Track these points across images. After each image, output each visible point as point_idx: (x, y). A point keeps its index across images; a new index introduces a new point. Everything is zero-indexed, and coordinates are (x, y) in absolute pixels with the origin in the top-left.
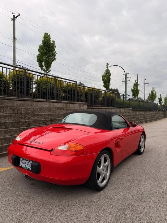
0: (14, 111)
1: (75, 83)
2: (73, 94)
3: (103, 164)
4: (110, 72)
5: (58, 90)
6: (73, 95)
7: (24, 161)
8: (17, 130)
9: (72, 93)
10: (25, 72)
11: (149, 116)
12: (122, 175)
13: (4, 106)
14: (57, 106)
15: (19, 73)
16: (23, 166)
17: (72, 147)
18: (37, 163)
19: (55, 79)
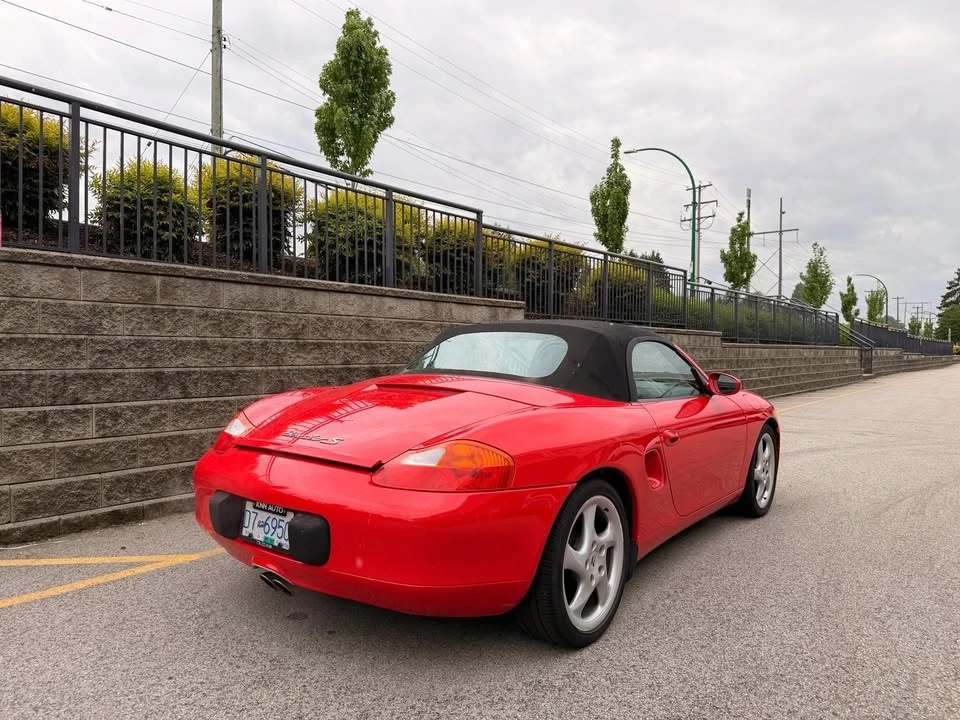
0: (217, 326)
1: (474, 216)
2: (465, 265)
3: (592, 536)
4: (625, 176)
5: (400, 248)
6: (465, 270)
7: (263, 516)
8: (230, 405)
9: (459, 262)
10: (263, 167)
11: (800, 369)
12: (672, 592)
13: (175, 302)
14: (396, 313)
15: (237, 174)
16: (255, 537)
17: (460, 458)
18: (316, 519)
19: (388, 200)
